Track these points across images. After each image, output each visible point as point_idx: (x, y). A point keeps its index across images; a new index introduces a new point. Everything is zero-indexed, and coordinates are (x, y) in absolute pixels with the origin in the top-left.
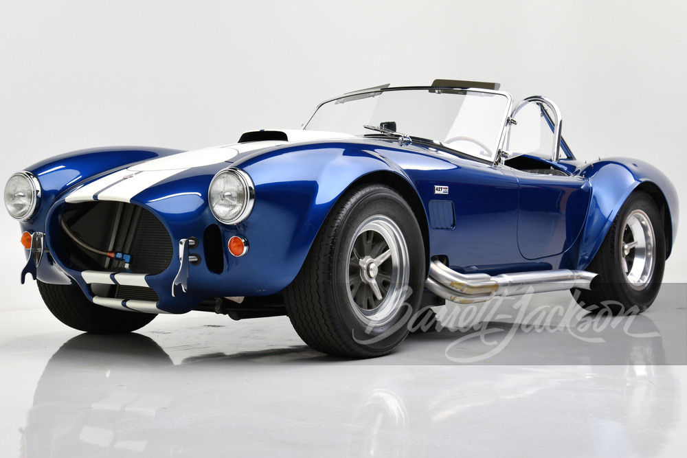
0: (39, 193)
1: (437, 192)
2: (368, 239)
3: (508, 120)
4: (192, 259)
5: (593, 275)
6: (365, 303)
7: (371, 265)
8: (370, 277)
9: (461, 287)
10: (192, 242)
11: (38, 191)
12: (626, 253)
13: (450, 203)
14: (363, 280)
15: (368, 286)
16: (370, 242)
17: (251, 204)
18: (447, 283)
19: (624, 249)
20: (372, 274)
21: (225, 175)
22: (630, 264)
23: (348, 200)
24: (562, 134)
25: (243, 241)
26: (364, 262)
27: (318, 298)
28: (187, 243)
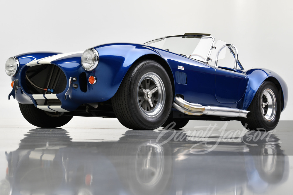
0: (18, 66)
1: (179, 68)
2: (148, 82)
3: (212, 47)
4: (74, 86)
5: (248, 112)
6: (146, 108)
7: (149, 93)
8: (149, 98)
9: (188, 107)
10: (74, 79)
11: (18, 65)
12: (264, 106)
13: (185, 74)
14: (145, 99)
15: (148, 102)
16: (149, 84)
17: (97, 63)
18: (183, 106)
19: (262, 105)
20: (149, 96)
21: (88, 51)
22: (266, 112)
23: (138, 64)
24: (238, 59)
25: (95, 78)
26: (145, 91)
27: (125, 102)
28: (72, 79)
